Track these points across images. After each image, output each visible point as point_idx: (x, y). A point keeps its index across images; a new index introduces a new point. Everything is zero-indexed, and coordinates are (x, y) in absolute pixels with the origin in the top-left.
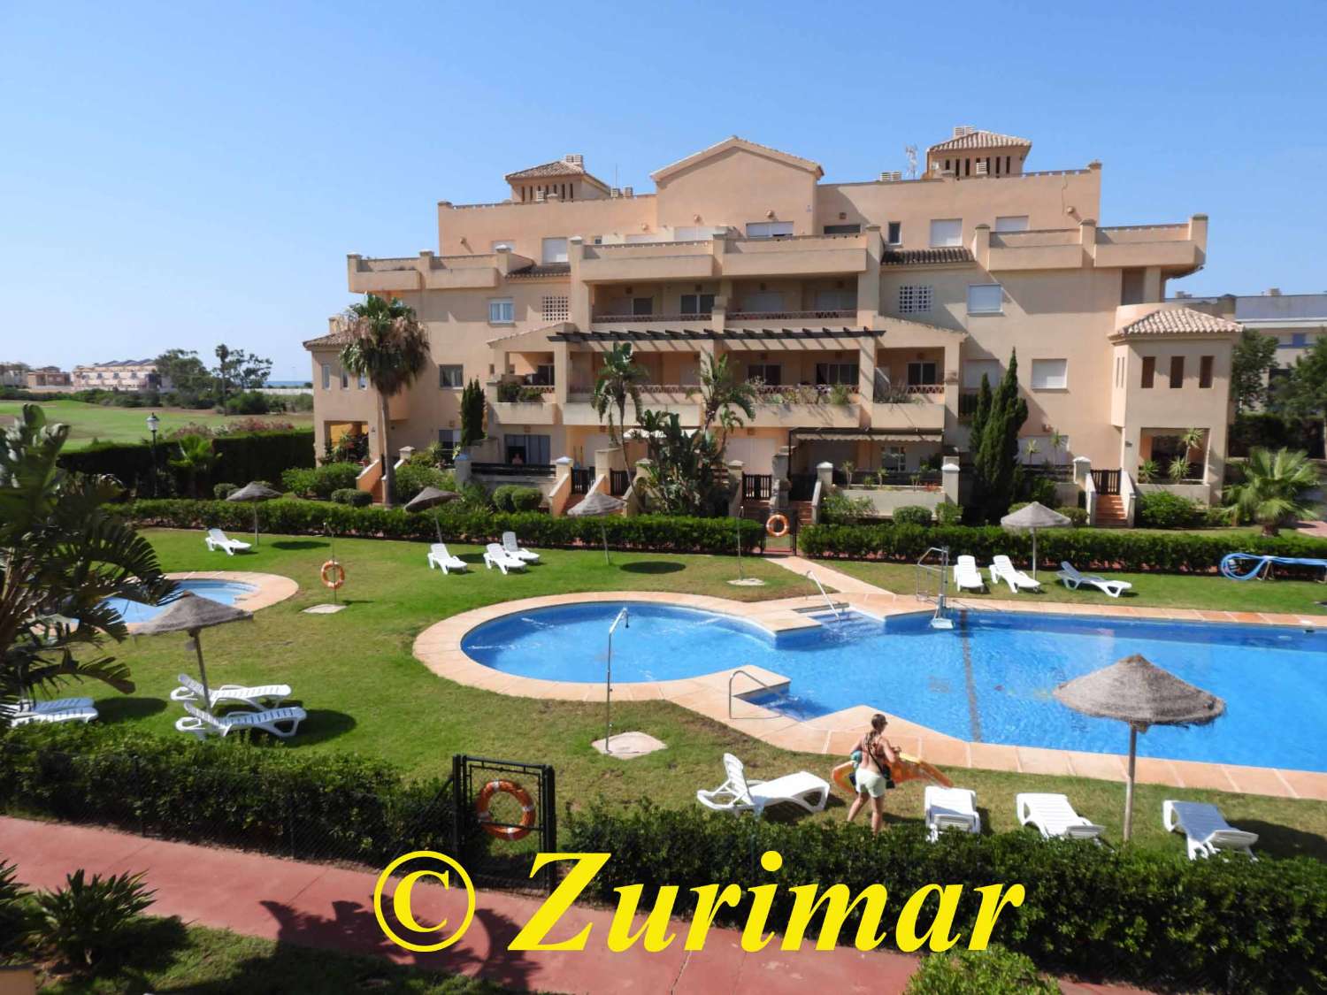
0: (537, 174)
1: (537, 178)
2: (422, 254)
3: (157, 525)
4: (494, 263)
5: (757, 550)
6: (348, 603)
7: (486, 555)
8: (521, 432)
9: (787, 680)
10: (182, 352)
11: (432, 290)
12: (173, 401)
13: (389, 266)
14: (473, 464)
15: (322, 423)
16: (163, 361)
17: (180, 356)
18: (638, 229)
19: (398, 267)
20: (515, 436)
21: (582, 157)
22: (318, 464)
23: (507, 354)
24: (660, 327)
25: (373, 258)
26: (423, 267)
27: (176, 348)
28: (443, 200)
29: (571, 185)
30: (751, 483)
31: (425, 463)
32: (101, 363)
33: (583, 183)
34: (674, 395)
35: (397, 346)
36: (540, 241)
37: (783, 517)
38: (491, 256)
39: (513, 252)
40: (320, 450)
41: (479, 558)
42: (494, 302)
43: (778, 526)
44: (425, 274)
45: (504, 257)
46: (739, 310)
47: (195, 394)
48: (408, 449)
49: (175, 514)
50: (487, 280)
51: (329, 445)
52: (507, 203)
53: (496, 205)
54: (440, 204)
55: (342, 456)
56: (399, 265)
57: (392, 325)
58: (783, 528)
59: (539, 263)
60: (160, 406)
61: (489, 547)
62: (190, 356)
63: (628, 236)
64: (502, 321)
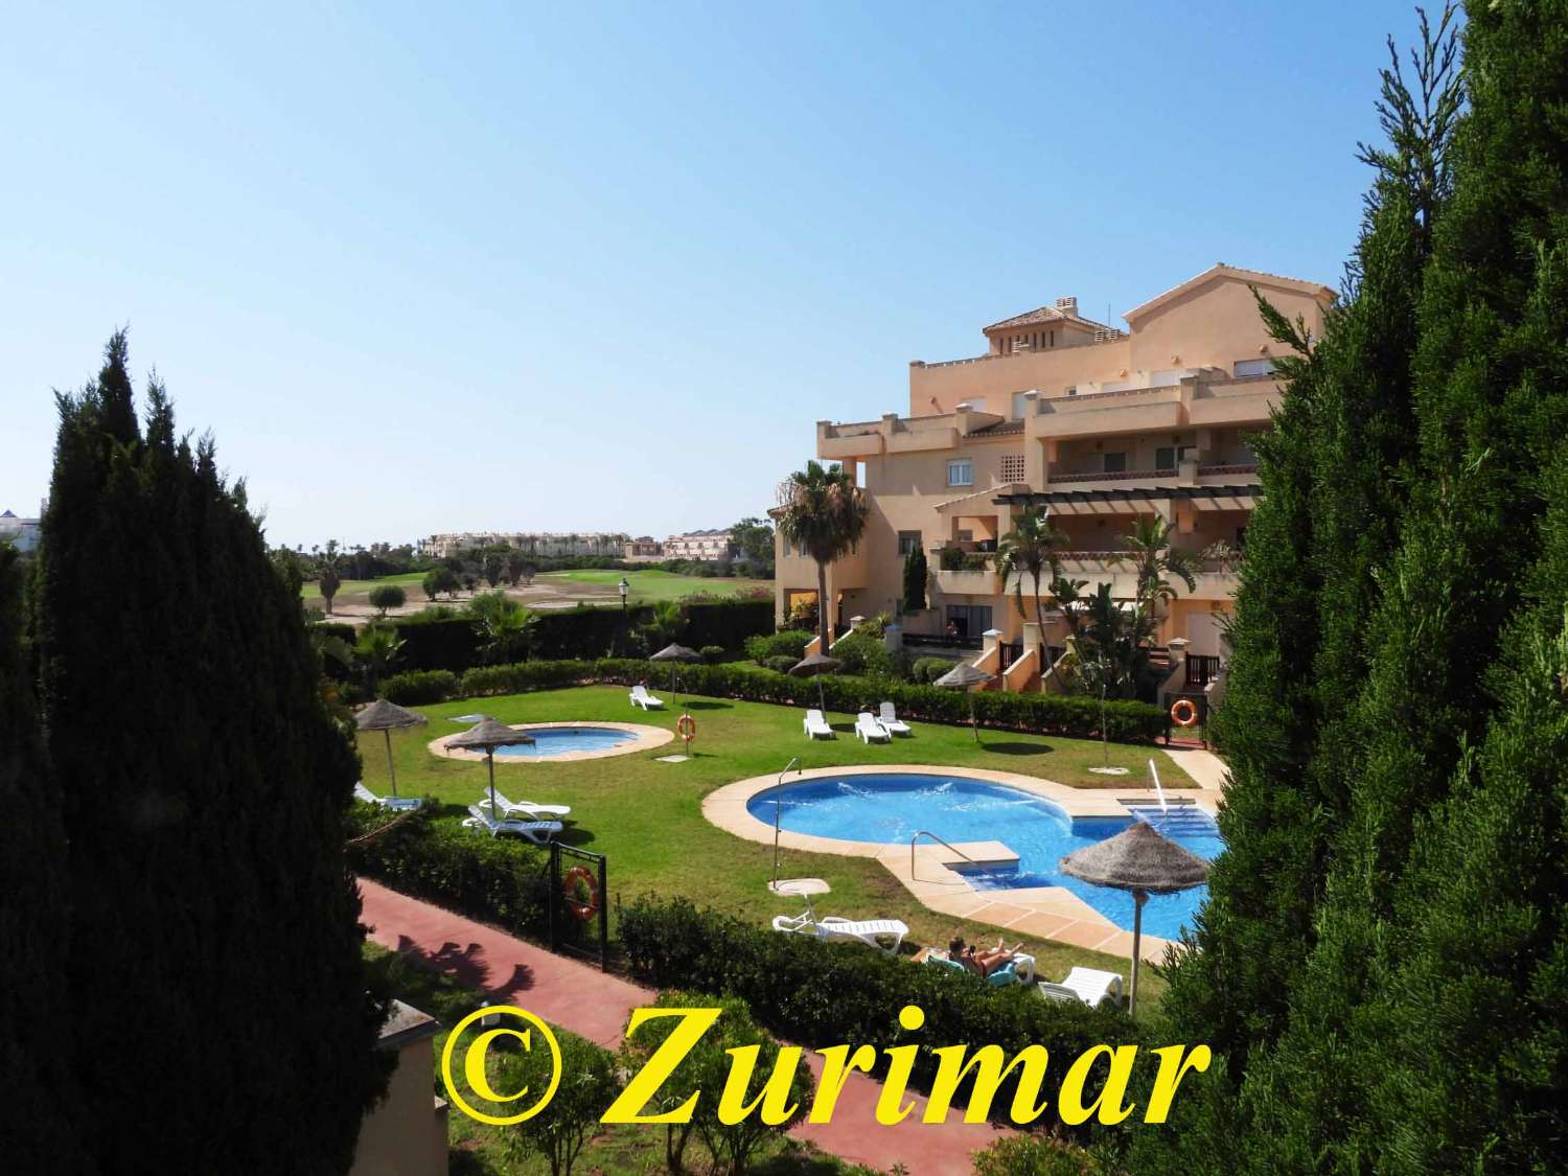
0: (1016, 323)
1: (1018, 327)
2: (885, 417)
3: (614, 682)
4: (953, 423)
5: (1161, 740)
6: (697, 755)
7: (857, 724)
8: (963, 603)
9: (1017, 857)
10: (756, 521)
11: (893, 454)
12: (745, 571)
13: (856, 430)
14: (904, 635)
15: (782, 592)
16: (737, 531)
17: (755, 525)
18: (1115, 376)
19: (863, 431)
20: (957, 607)
21: (1075, 300)
22: (777, 632)
23: (955, 520)
24: (1128, 485)
25: (842, 423)
26: (886, 430)
27: (750, 517)
28: (917, 359)
29: (1052, 333)
30: (1196, 665)
31: (872, 634)
32: (690, 532)
33: (1065, 329)
34: (1083, 562)
35: (831, 513)
36: (1010, 396)
37: (1190, 703)
38: (952, 415)
39: (975, 410)
40: (779, 619)
41: (851, 728)
42: (955, 463)
43: (1184, 713)
44: (887, 438)
45: (964, 417)
46: (1223, 464)
47: (763, 563)
48: (859, 618)
49: (626, 673)
50: (945, 441)
51: (787, 611)
52: (987, 357)
53: (977, 360)
54: (913, 365)
55: (798, 624)
56: (863, 430)
57: (825, 492)
58: (1189, 717)
59: (1009, 420)
60: (733, 576)
61: (861, 716)
62: (763, 525)
63: (1104, 384)
64: (961, 483)
